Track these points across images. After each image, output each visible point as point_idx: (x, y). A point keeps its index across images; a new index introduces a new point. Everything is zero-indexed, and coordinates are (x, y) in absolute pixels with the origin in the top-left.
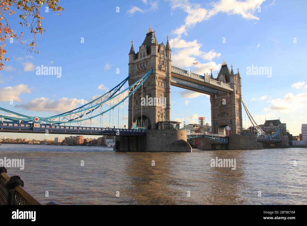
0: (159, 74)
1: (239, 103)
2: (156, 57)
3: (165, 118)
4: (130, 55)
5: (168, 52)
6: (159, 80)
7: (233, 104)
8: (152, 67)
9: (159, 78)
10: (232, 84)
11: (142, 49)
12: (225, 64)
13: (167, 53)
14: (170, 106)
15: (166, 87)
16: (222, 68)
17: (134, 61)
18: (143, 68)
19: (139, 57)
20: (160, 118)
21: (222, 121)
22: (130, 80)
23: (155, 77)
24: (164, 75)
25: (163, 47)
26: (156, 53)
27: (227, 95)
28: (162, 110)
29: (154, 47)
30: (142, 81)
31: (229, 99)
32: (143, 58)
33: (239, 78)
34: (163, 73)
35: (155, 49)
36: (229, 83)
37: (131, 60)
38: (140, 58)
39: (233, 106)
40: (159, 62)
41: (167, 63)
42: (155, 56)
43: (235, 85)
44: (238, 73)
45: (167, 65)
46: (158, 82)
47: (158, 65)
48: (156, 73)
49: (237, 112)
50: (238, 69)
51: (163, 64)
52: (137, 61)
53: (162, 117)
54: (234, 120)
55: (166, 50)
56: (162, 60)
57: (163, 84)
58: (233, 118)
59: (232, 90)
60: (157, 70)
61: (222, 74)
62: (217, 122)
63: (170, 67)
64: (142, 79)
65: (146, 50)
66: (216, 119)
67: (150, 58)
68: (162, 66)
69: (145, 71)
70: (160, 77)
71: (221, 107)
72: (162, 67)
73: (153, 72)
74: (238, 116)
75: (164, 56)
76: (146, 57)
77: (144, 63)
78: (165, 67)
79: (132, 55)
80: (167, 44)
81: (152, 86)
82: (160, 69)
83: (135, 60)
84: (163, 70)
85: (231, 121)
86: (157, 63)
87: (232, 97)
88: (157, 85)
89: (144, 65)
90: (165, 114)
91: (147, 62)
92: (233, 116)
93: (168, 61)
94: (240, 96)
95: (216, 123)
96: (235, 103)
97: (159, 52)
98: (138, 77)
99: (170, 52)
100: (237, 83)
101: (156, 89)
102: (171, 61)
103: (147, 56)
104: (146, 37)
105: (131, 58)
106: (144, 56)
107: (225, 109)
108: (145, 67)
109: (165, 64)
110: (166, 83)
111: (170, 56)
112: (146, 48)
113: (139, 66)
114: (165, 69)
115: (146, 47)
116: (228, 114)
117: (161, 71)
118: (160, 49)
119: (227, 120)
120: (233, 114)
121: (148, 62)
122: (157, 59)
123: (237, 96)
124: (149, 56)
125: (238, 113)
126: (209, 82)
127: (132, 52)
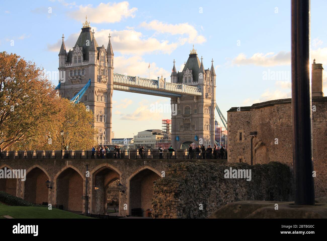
0: (98, 87)
1: (211, 110)
2: (95, 67)
3: (104, 139)
4: (61, 57)
5: (110, 57)
6: (98, 94)
7: (200, 114)
8: (90, 79)
9: (98, 91)
10: (201, 85)
11: (76, 52)
12: (194, 52)
13: (109, 59)
14: (111, 124)
15: (107, 101)
16: (189, 58)
17: (66, 65)
18: (78, 77)
19: (72, 61)
20: (99, 140)
21: (185, 136)
22: (61, 89)
23: (93, 91)
24: (104, 87)
25: (104, 52)
26: (95, 61)
27: (193, 99)
28: (101, 130)
29: (92, 54)
30: (78, 98)
31: (195, 106)
32: (78, 64)
33: (213, 74)
34: (103, 85)
35: (94, 56)
36: (197, 82)
37: (62, 63)
38: (74, 62)
39: (200, 115)
40: (99, 72)
41: (109, 71)
42: (94, 65)
43: (204, 87)
44: (212, 68)
45: (108, 75)
46: (98, 96)
47: (97, 76)
48: (94, 87)
49: (207, 124)
50: (212, 61)
51: (104, 74)
52: (69, 66)
53: (101, 138)
54: (202, 135)
55: (108, 54)
56: (102, 68)
57: (103, 98)
58: (200, 132)
59: (200, 94)
60: (96, 83)
61: (188, 69)
62: (178, 137)
63: (112, 76)
64: (79, 95)
65: (82, 54)
66: (177, 133)
67: (88, 66)
68: (102, 76)
69: (81, 82)
70: (100, 90)
71: (184, 116)
72: (102, 78)
73: (92, 85)
74: (209, 130)
75: (105, 64)
76: (83, 64)
77: (79, 70)
78: (106, 77)
79: (64, 57)
80: (109, 46)
81: (90, 102)
82: (99, 80)
83: (68, 64)
84: (103, 81)
85: (197, 136)
86: (96, 73)
87: (199, 104)
88: (96, 101)
89: (79, 73)
90: (104, 134)
91: (83, 70)
92: (199, 130)
93: (110, 68)
94: (213, 100)
95: (177, 139)
96: (203, 112)
97: (98, 59)
98: (72, 87)
99: (112, 56)
100: (208, 82)
101: (95, 106)
102: (113, 68)
103: (83, 62)
104: (82, 33)
105: (62, 61)
106: (80, 61)
107: (190, 120)
108: (80, 76)
109: (105, 73)
110: (106, 97)
111: (112, 62)
112: (82, 51)
113: (73, 73)
114: (105, 80)
115: (82, 49)
116: (193, 127)
117: (101, 83)
118: (100, 55)
119: (191, 134)
120: (200, 127)
121: (85, 71)
122: (96, 68)
123: (207, 102)
124: (86, 63)
125: (207, 126)
126: (165, 87)
127: (63, 53)
